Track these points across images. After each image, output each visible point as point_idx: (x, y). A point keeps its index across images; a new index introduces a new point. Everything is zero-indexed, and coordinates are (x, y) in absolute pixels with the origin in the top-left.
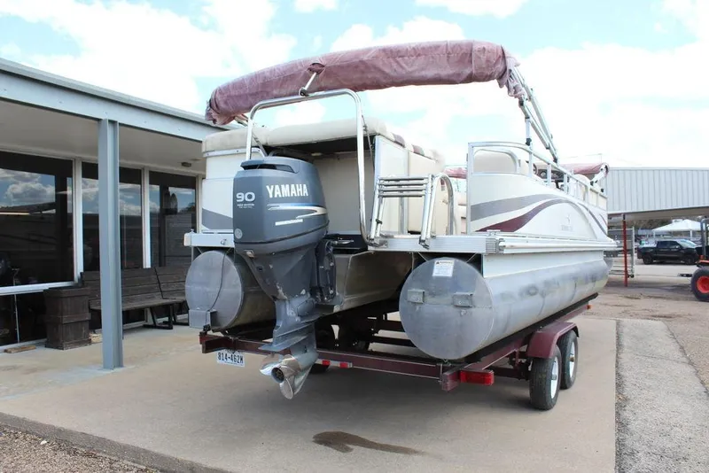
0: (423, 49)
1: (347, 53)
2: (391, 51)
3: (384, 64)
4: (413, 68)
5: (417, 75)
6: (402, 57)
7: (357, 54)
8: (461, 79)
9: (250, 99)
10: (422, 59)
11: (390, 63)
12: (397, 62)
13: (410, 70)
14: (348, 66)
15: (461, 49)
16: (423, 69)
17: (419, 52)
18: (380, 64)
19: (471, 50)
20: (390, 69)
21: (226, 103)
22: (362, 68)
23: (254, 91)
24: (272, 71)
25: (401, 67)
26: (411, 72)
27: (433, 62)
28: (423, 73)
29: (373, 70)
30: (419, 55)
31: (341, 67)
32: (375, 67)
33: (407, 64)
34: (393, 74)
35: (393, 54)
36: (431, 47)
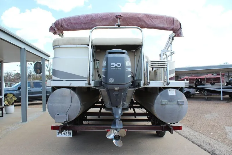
0: (159, 17)
1: (131, 13)
2: (149, 16)
3: (146, 20)
4: (156, 23)
5: (157, 25)
6: (152, 18)
7: (136, 14)
8: (170, 29)
9: (83, 25)
10: (159, 21)
11: (148, 20)
12: (151, 20)
13: (155, 23)
14: (133, 18)
15: (170, 19)
16: (159, 24)
17: (158, 18)
18: (145, 19)
19: (174, 20)
20: (148, 22)
21: (67, 25)
22: (138, 20)
23: (85, 22)
24: (96, 15)
25: (152, 22)
26: (156, 24)
27: (162, 22)
28: (159, 25)
29: (142, 21)
30: (158, 19)
31: (129, 18)
32: (143, 20)
33: (154, 21)
34: (149, 24)
35: (149, 17)
36: (161, 17)
